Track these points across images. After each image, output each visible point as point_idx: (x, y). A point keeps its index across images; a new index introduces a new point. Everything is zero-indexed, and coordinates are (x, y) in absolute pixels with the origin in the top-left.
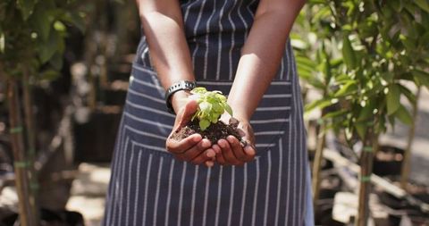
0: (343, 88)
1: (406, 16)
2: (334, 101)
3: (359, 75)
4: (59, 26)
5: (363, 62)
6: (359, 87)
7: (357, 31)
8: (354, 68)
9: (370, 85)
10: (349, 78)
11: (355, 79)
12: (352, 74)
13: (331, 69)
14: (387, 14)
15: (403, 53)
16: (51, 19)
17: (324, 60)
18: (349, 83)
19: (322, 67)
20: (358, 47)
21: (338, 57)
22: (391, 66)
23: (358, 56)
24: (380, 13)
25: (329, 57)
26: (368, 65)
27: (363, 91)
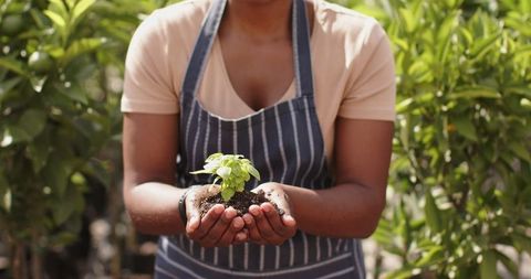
0: (426, 256)
1: (502, 167)
2: (416, 272)
3: (446, 240)
4: (78, 178)
5: (451, 224)
6: (447, 253)
7: (442, 185)
8: (440, 231)
9: (460, 252)
10: (434, 244)
11: (441, 244)
12: (437, 239)
13: (411, 232)
14: (479, 165)
15: (500, 212)
16: (68, 171)
17: (403, 222)
18: (434, 249)
19: (400, 230)
20: (444, 205)
21: (419, 217)
22: (485, 228)
23: (444, 217)
24: (471, 164)
25: (408, 218)
26: (456, 227)
27: (451, 260)
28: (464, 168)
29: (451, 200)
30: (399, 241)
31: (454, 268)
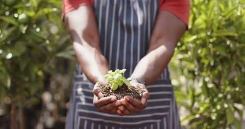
28: (219, 68)
29: (214, 83)
30: (189, 102)
31: (216, 114)
